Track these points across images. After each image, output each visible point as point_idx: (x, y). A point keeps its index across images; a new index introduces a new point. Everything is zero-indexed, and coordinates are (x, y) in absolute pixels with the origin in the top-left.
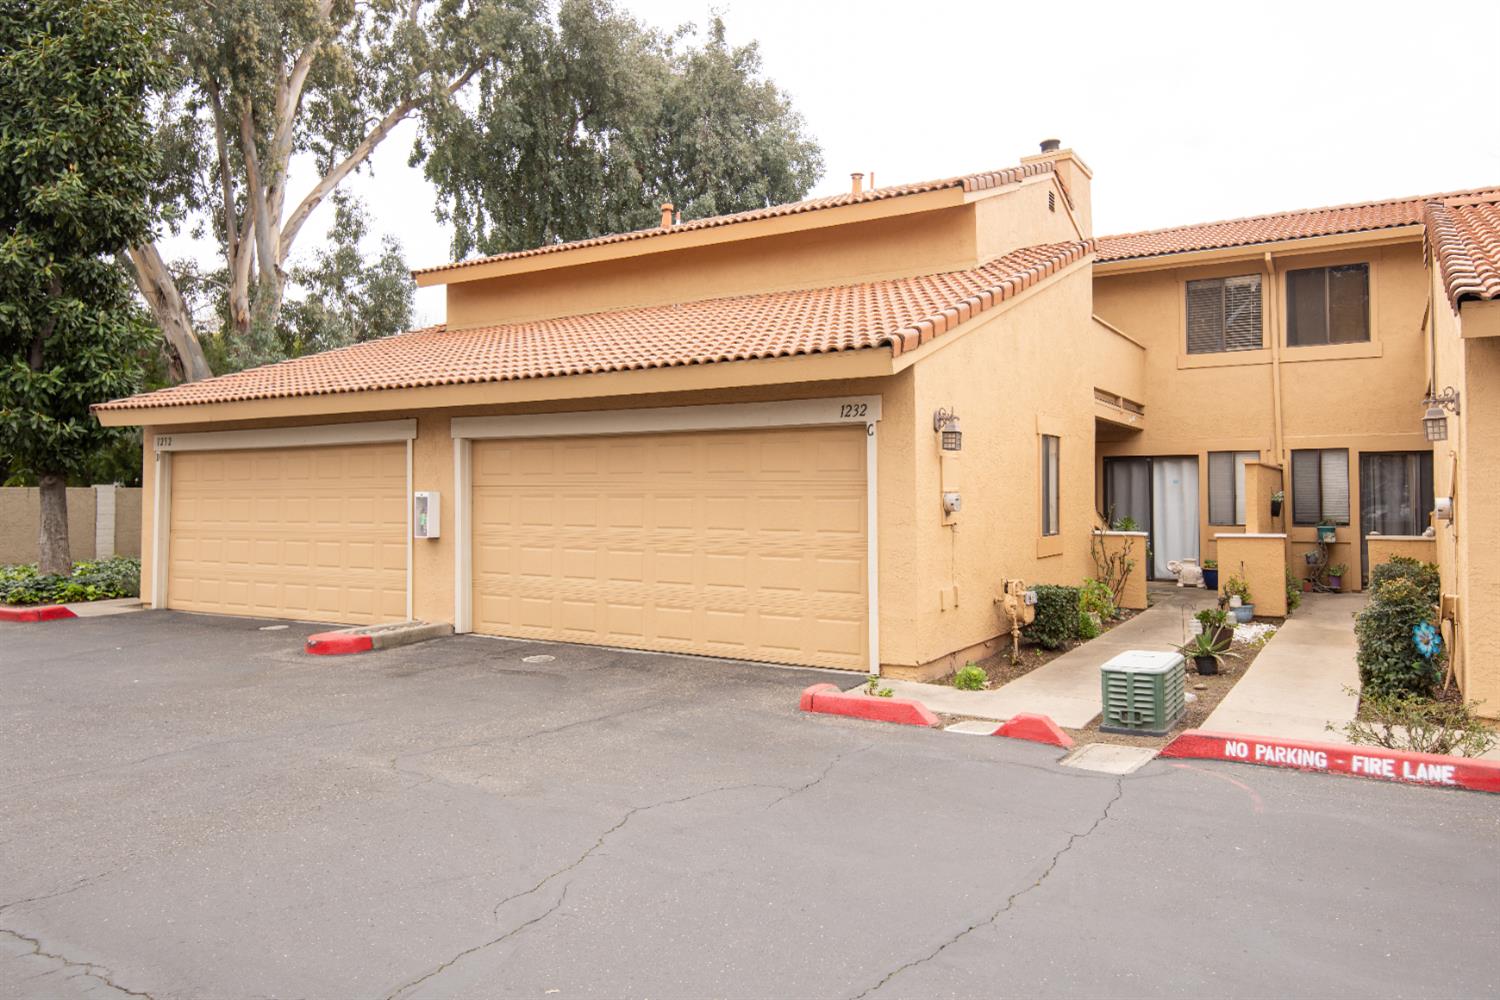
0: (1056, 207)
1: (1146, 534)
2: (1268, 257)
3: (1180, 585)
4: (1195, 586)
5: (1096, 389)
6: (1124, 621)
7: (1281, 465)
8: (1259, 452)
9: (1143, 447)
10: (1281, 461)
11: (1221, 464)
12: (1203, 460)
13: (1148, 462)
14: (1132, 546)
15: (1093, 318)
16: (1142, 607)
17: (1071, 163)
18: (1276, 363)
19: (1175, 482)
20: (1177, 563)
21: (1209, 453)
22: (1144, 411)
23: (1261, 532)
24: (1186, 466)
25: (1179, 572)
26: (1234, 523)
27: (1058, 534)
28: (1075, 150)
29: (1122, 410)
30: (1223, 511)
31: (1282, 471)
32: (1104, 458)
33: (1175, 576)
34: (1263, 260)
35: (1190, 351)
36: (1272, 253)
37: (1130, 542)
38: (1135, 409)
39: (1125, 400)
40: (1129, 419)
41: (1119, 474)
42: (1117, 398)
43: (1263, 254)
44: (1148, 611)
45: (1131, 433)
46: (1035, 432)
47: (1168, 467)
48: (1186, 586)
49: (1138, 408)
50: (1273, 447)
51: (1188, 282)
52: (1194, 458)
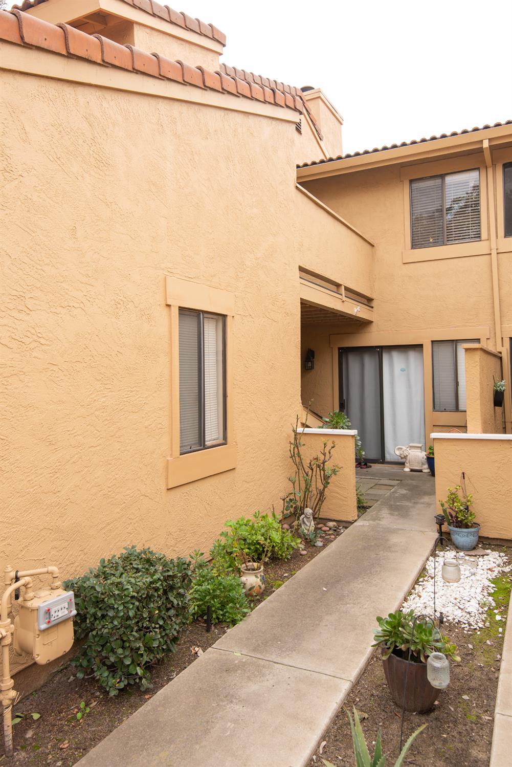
0: (302, 131)
1: (354, 432)
2: (486, 144)
3: (407, 469)
4: (421, 471)
5: (301, 269)
6: (309, 561)
7: (501, 353)
8: (479, 339)
9: (372, 338)
10: (499, 349)
11: (445, 353)
12: (427, 348)
13: (379, 351)
14: (332, 450)
15: (297, 187)
16: (350, 519)
17: (320, 100)
18: (494, 252)
19: (403, 370)
20: (404, 448)
21: (432, 342)
22: (374, 304)
23: (485, 431)
24: (412, 355)
25: (405, 457)
26: (457, 409)
27: (225, 444)
28: (323, 90)
29: (344, 299)
30: (446, 397)
31: (501, 358)
32: (339, 349)
33: (403, 460)
34: (481, 150)
35: (414, 246)
36: (490, 140)
37: (329, 445)
38: (366, 302)
39: (347, 289)
40: (355, 309)
41: (353, 364)
42: (338, 285)
43: (481, 142)
44: (359, 523)
45: (362, 324)
46: (163, 303)
47: (396, 357)
48: (412, 470)
49: (368, 301)
50: (492, 335)
51: (411, 181)
52: (419, 347)
